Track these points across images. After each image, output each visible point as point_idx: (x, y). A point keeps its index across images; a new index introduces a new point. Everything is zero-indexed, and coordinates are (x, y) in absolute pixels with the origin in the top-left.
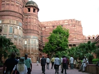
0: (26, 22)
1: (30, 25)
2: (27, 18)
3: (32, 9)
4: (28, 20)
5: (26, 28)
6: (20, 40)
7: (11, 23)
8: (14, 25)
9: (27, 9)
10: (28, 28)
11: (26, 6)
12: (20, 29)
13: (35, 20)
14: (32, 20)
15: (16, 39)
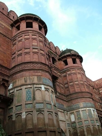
0: (65, 82)
1: (72, 86)
2: (65, 76)
3: (70, 60)
4: (68, 78)
5: (67, 93)
6: (50, 112)
7: (28, 82)
8: (34, 84)
9: (63, 63)
10: (71, 91)
11: (59, 60)
12: (47, 90)
13: (79, 76)
14: (74, 76)
15: (40, 111)
